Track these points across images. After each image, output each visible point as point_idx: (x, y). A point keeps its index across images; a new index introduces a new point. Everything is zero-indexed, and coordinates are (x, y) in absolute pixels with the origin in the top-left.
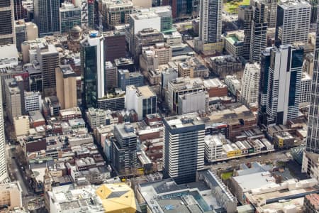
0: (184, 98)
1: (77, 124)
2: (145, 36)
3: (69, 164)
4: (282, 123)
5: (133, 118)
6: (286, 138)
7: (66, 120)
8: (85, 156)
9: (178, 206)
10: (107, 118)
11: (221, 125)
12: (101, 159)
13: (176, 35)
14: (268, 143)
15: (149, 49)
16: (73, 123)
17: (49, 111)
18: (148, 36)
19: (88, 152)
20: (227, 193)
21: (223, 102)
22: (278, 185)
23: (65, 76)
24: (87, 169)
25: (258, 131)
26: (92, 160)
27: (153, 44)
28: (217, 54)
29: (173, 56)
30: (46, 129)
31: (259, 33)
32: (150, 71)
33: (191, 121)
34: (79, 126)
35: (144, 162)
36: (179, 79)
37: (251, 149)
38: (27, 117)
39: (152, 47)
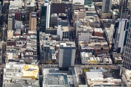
0: (80, 34)
1: (33, 37)
2: (76, 6)
3: (22, 53)
4: (120, 53)
5: (58, 39)
6: (119, 59)
7: (30, 35)
8: (31, 51)
9: (54, 80)
10: (47, 37)
11: (92, 48)
12: (36, 54)
13: (93, 7)
14: (110, 60)
15: (76, 11)
16: (32, 37)
17: (24, 30)
18: (77, 6)
19: (32, 50)
20: (77, 78)
21: (99, 39)
22: (103, 79)
23: (32, 17)
24: (29, 57)
25: (108, 54)
26: (33, 53)
27: (79, 9)
28: (107, 18)
29: (87, 16)
30: (20, 37)
31: (124, 12)
32: (74, 21)
33: (71, 45)
34: (34, 38)
35: (53, 58)
36: (82, 26)
37: (101, 61)
38: (13, 31)
39: (78, 11)
